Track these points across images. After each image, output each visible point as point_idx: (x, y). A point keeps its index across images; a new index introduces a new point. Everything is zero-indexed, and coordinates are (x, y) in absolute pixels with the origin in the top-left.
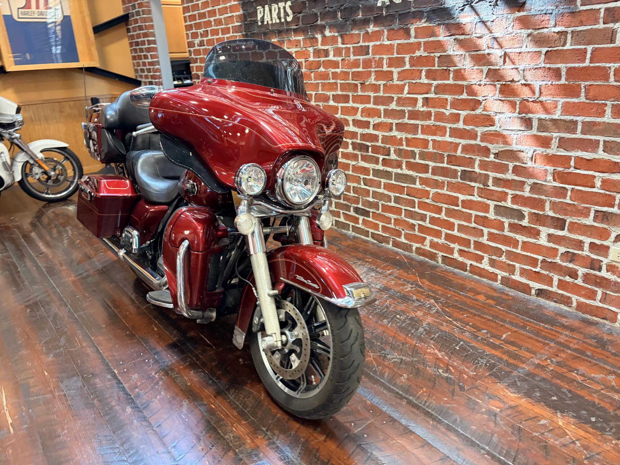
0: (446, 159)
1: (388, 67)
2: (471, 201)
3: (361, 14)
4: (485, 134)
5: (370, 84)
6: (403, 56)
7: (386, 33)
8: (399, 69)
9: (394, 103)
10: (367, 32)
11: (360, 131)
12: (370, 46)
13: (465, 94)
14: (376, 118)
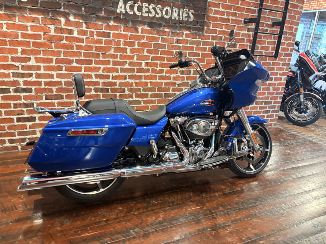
0: (157, 89)
1: (124, 46)
3: (103, 13)
4: (174, 77)
5: (109, 54)
6: (134, 41)
7: (122, 27)
8: (131, 48)
9: (128, 64)
10: (109, 25)
11: (101, 81)
12: (111, 33)
14: (115, 73)
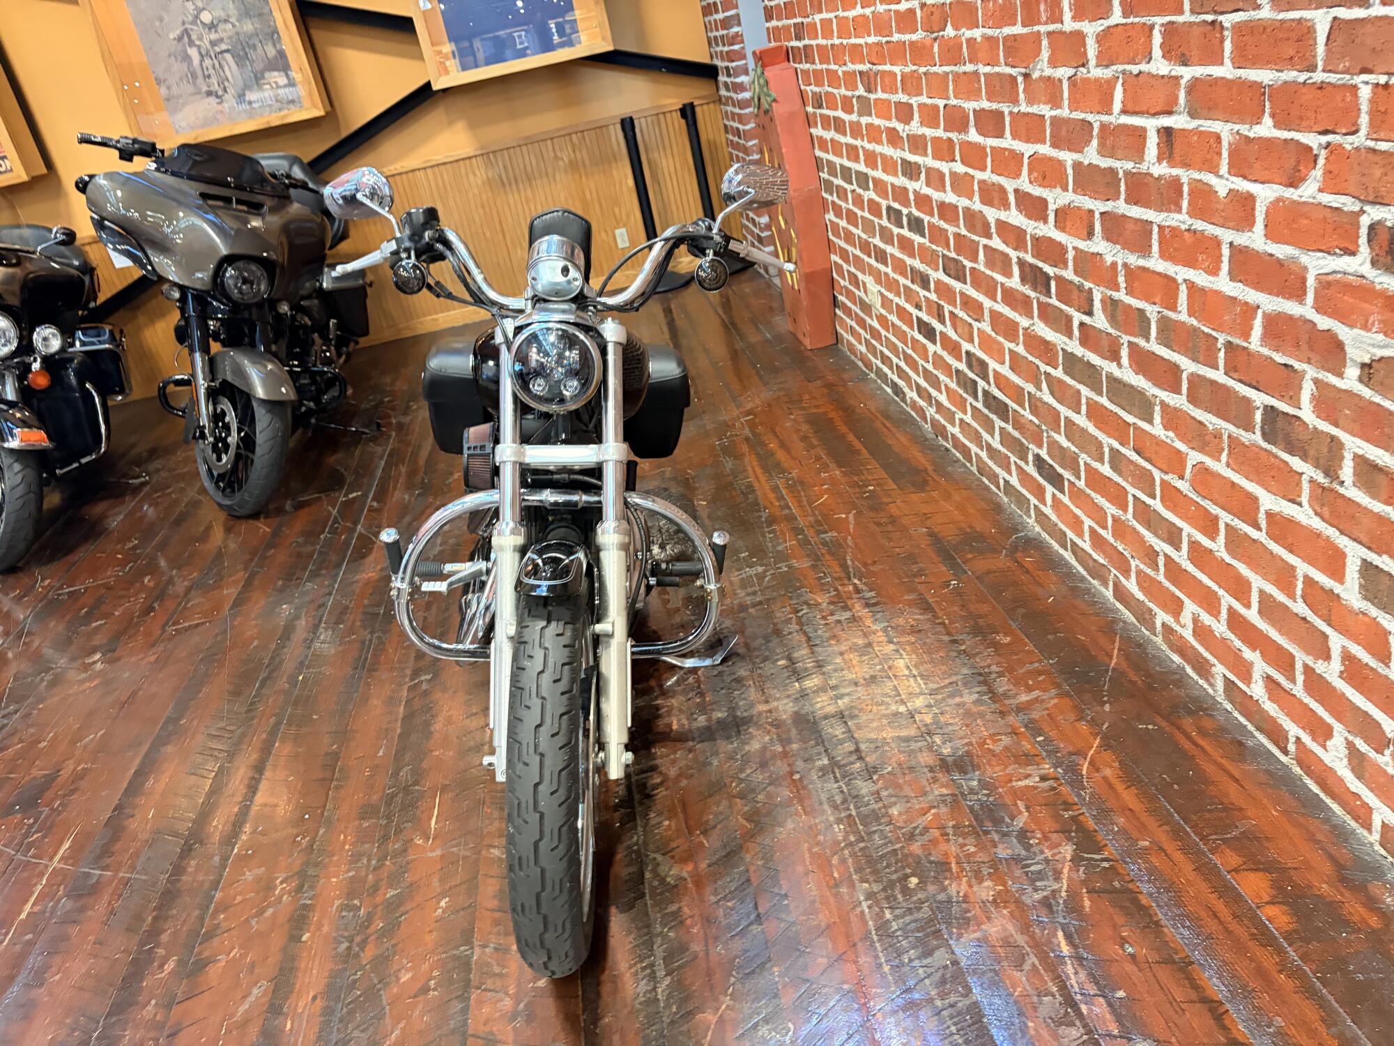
0: (1222, 354)
1: (1074, 18)
2: (1291, 522)
4: (1329, 285)
5: (1041, 78)
8: (1100, 26)
9: (1095, 142)
11: (1030, 226)
13: (1267, 120)
14: (1058, 190)
